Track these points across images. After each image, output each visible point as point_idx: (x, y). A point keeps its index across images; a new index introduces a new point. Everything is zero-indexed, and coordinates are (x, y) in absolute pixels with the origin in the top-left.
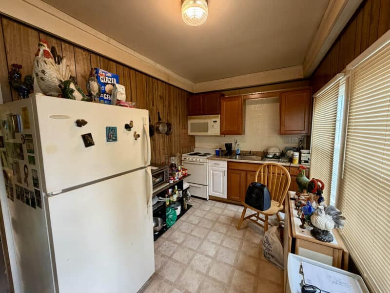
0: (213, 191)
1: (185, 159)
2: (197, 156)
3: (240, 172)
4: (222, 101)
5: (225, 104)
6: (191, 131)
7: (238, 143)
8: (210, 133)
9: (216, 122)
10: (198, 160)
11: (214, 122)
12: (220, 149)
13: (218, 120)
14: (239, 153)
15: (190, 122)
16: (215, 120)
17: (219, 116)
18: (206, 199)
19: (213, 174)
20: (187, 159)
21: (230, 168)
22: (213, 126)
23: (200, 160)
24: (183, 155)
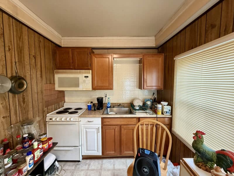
0: (87, 150)
1: (51, 119)
2: (67, 115)
3: (114, 127)
4: (93, 57)
5: (96, 61)
6: (59, 87)
7: (108, 97)
8: (81, 88)
9: (87, 77)
10: (68, 119)
11: (85, 77)
12: (92, 102)
13: (90, 75)
14: (109, 106)
15: (57, 76)
16: (86, 75)
17: (91, 71)
18: (79, 161)
19: (86, 132)
20: (54, 119)
21: (104, 124)
22: (84, 81)
23: (70, 119)
24: (48, 115)
